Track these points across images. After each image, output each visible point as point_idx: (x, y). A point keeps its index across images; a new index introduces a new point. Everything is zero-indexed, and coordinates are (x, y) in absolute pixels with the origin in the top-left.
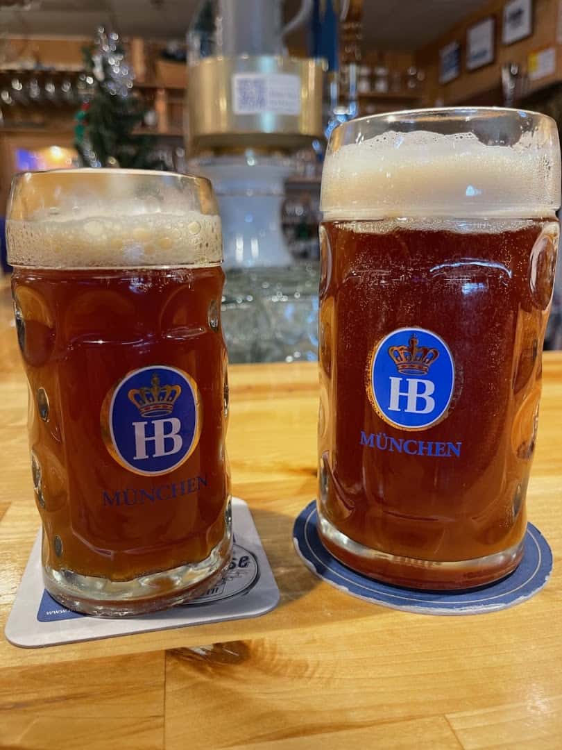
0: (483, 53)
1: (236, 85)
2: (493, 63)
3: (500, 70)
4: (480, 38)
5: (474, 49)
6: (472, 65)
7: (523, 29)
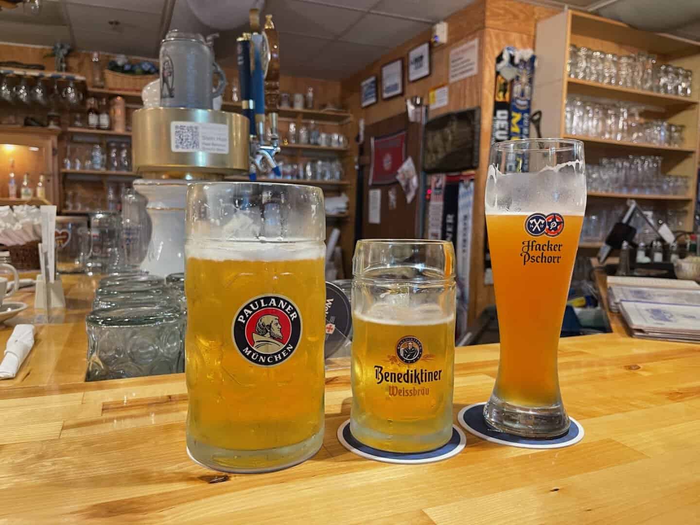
0: (395, 87)
1: (173, 130)
2: (402, 94)
3: (406, 101)
4: (392, 75)
5: (387, 83)
6: (386, 95)
7: (425, 71)
